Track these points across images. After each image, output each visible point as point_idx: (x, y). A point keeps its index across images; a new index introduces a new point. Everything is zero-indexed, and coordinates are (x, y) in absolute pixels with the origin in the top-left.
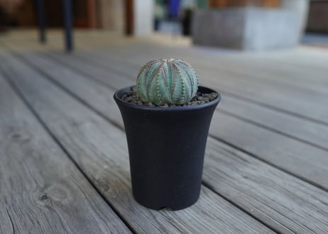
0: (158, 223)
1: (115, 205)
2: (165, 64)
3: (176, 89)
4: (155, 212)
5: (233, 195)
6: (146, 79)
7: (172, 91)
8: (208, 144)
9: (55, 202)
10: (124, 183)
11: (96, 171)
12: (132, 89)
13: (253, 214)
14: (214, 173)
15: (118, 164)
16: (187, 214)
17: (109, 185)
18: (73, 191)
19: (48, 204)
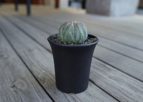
0: (68, 100)
1: (48, 91)
2: (72, 24)
3: (77, 36)
4: (66, 94)
5: (104, 86)
6: (63, 31)
7: (75, 37)
8: (92, 61)
9: (19, 89)
10: (52, 80)
11: (39, 73)
12: (56, 35)
13: (113, 96)
14: (95, 75)
15: (49, 70)
16: (82, 96)
17: (45, 81)
18: (28, 84)
19: (15, 90)
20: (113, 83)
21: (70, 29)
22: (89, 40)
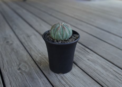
0: (58, 79)
1: (44, 72)
2: (61, 26)
3: (64, 36)
4: (57, 74)
6: (54, 32)
7: (63, 37)
9: (23, 71)
10: (47, 63)
11: (37, 57)
13: (90, 75)
14: (77, 58)
15: (44, 54)
16: (68, 75)
17: (42, 63)
18: (29, 66)
19: (21, 71)
20: (90, 64)
21: (58, 31)
22: (73, 37)
